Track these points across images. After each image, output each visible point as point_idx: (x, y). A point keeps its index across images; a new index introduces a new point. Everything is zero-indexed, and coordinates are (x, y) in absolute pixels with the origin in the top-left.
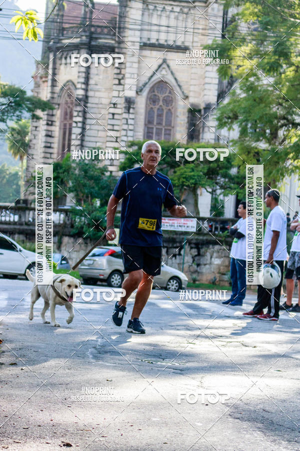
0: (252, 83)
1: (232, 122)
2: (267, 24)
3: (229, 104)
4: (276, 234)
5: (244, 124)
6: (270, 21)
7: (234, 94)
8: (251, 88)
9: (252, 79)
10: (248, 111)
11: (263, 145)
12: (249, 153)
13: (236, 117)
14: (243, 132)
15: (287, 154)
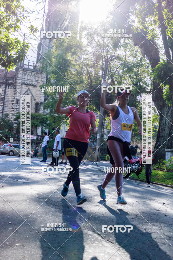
0: (54, 97)
1: (47, 108)
2: (58, 80)
3: (47, 103)
4: (58, 142)
5: (51, 109)
6: (59, 80)
7: (49, 100)
8: (53, 98)
9: (54, 96)
10: (52, 105)
11: (56, 115)
12: (52, 117)
13: (49, 107)
14: (51, 111)
15: (63, 118)
